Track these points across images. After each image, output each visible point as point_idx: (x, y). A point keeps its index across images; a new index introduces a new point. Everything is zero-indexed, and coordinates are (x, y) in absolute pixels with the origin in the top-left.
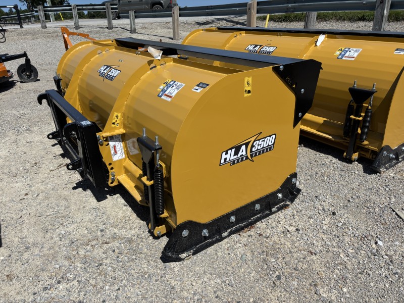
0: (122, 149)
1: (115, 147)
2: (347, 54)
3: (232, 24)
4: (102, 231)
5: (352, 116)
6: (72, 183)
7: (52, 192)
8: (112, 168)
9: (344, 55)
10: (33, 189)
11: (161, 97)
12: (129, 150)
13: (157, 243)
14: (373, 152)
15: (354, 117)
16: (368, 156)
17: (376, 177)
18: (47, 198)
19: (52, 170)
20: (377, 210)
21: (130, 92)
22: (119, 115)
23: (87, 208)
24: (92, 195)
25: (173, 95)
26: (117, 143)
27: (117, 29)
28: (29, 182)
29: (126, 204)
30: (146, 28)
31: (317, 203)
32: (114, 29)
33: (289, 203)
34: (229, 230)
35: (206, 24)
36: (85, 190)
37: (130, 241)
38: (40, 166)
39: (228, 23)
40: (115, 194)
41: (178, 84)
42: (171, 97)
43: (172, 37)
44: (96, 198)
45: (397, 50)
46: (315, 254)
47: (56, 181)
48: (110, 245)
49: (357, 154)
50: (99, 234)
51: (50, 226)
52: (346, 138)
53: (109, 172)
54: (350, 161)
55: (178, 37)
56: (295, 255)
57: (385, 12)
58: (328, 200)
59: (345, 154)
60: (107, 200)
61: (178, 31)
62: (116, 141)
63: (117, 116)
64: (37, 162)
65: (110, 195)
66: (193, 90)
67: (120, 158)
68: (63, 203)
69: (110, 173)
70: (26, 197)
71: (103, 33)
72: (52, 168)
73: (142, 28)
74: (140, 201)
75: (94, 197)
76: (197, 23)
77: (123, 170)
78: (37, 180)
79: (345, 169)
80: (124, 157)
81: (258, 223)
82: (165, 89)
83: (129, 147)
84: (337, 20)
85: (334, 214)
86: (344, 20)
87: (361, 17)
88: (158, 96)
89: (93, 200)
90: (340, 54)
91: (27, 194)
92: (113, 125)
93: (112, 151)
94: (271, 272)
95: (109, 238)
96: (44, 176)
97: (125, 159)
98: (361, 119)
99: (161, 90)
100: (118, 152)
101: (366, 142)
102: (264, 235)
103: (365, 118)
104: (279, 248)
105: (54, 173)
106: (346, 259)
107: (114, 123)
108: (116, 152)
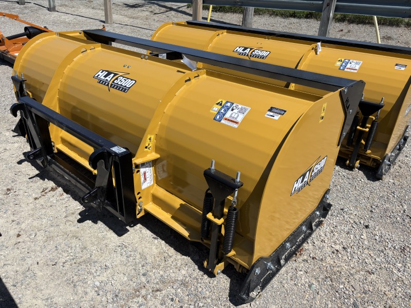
0: (151, 176)
1: (145, 173)
2: (349, 66)
3: (164, 9)
4: (144, 275)
5: (358, 127)
6: (73, 214)
7: (52, 229)
8: (140, 198)
9: (346, 66)
10: (23, 226)
11: (220, 121)
12: (158, 174)
13: (215, 282)
14: (375, 160)
15: (361, 128)
16: (369, 163)
17: (380, 185)
18: (49, 238)
19: (36, 199)
20: (398, 219)
21: (165, 111)
22: (153, 137)
23: (110, 246)
24: (108, 228)
25: (239, 119)
26: (147, 169)
27: (30, 5)
28: (12, 218)
29: (155, 236)
30: (66, 6)
31: (346, 216)
32: (27, 5)
33: (323, 219)
34: (284, 257)
35: (136, 7)
36: (95, 222)
37: (184, 284)
38: (17, 193)
39: (161, 8)
40: (135, 225)
41: (240, 106)
42: (237, 123)
43: (104, 20)
44: (114, 231)
45: (397, 65)
46: (373, 274)
47: (51, 212)
48: (163, 292)
49: (358, 162)
50: (143, 279)
51: (75, 277)
52: (349, 147)
53: (136, 202)
54: (351, 168)
55: (111, 21)
56: (357, 277)
57: (331, 14)
58: (354, 213)
59: (348, 162)
60: (128, 233)
61: (111, 14)
62: (147, 167)
63: (150, 139)
64: (9, 187)
65: (131, 227)
66: (266, 116)
67: (149, 185)
68: (74, 242)
69: (137, 204)
70: (20, 239)
71: (14, 8)
72: (34, 196)
73: (61, 5)
74: (189, 236)
75: (111, 231)
76: (126, 4)
77: (150, 198)
78: (23, 213)
79: (350, 177)
80: (152, 183)
81: (304, 245)
82: (222, 111)
83: (158, 172)
84: (271, 15)
85: (367, 227)
86: (277, 15)
87: (293, 14)
88: (214, 119)
89: (111, 235)
90: (341, 65)
91: (19, 235)
92: (146, 150)
93: (142, 179)
94: (346, 300)
95: (157, 283)
96: (29, 208)
97: (153, 185)
98: (367, 130)
99: (216, 113)
100: (148, 179)
101: (369, 151)
102: (317, 258)
103: (371, 129)
104: (338, 271)
105: (41, 201)
106: (399, 274)
107: (146, 147)
108: (145, 179)
